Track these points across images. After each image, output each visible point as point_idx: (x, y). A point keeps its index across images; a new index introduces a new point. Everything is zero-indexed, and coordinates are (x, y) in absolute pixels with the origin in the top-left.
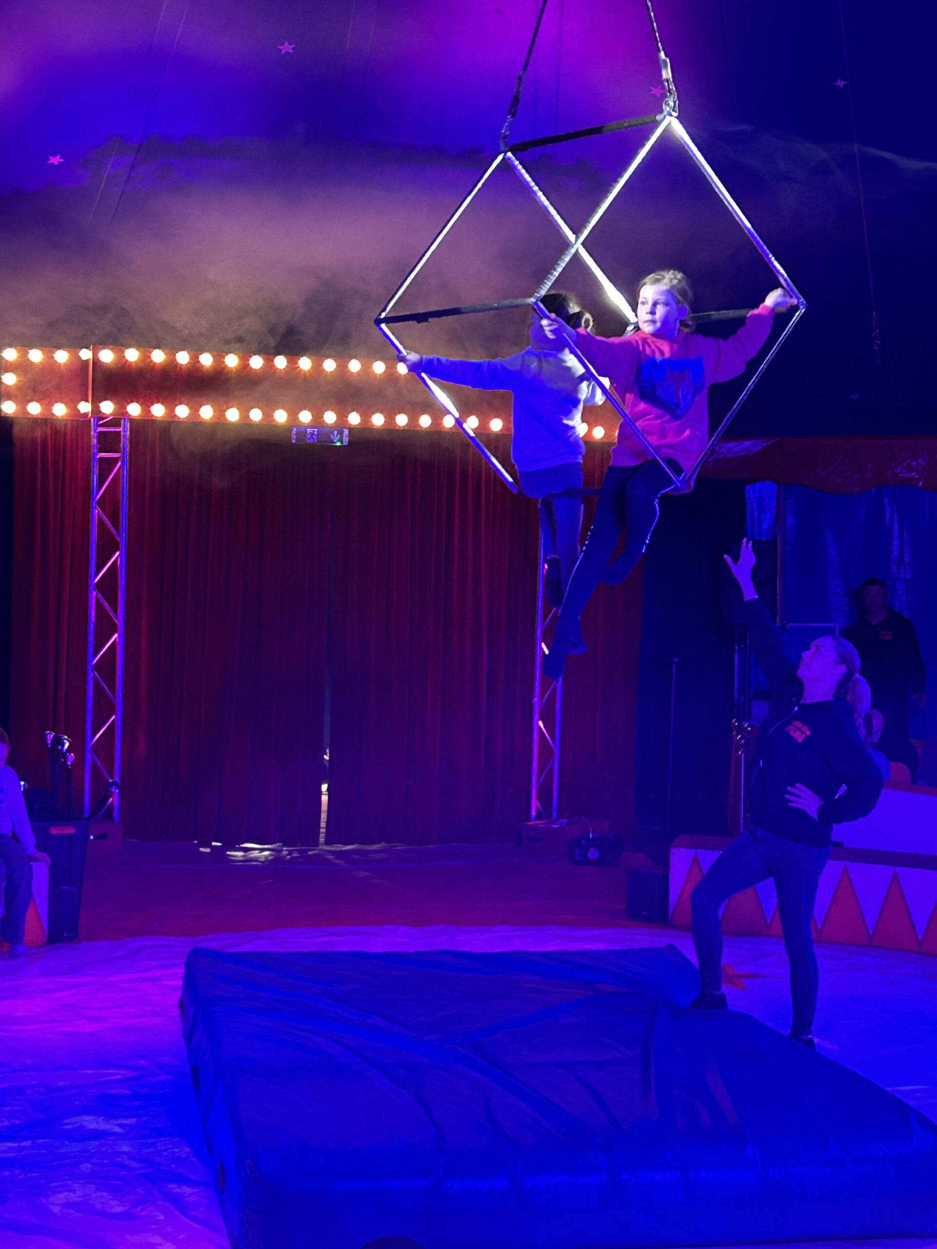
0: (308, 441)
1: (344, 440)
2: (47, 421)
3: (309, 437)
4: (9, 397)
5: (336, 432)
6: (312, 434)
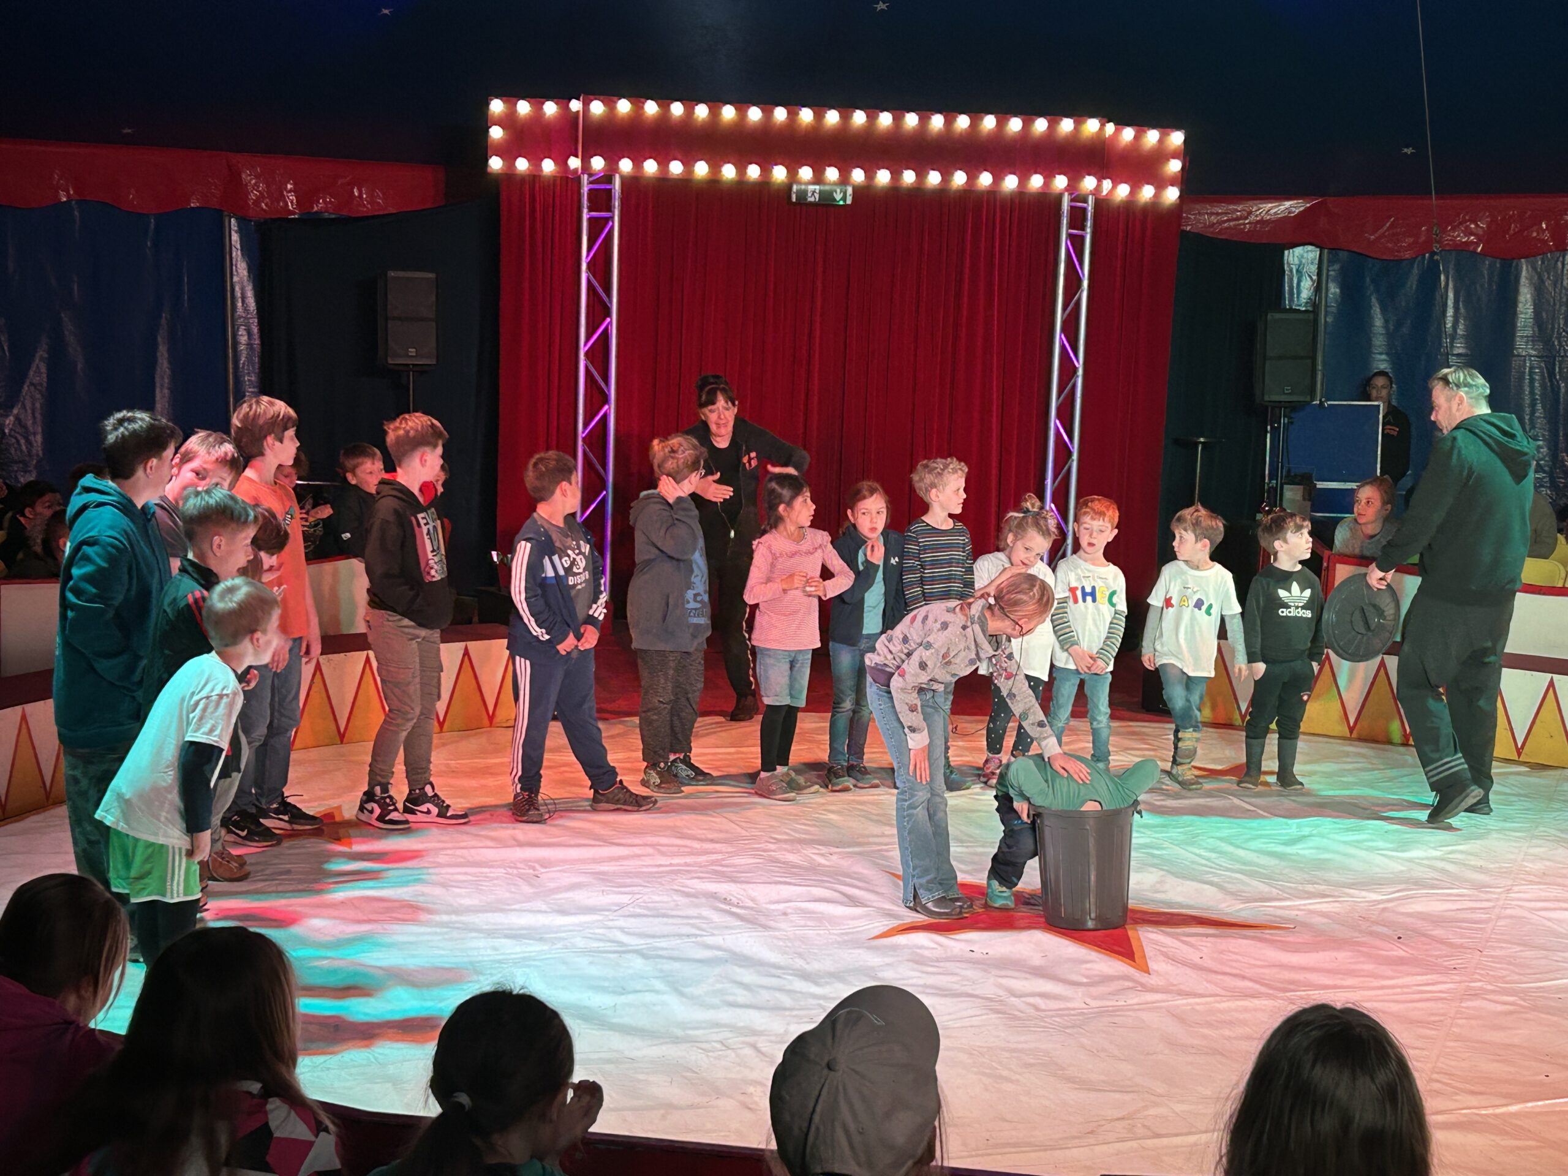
0: (812, 199)
1: (847, 198)
2: (535, 177)
3: (810, 194)
4: (498, 153)
5: (838, 191)
6: (814, 192)
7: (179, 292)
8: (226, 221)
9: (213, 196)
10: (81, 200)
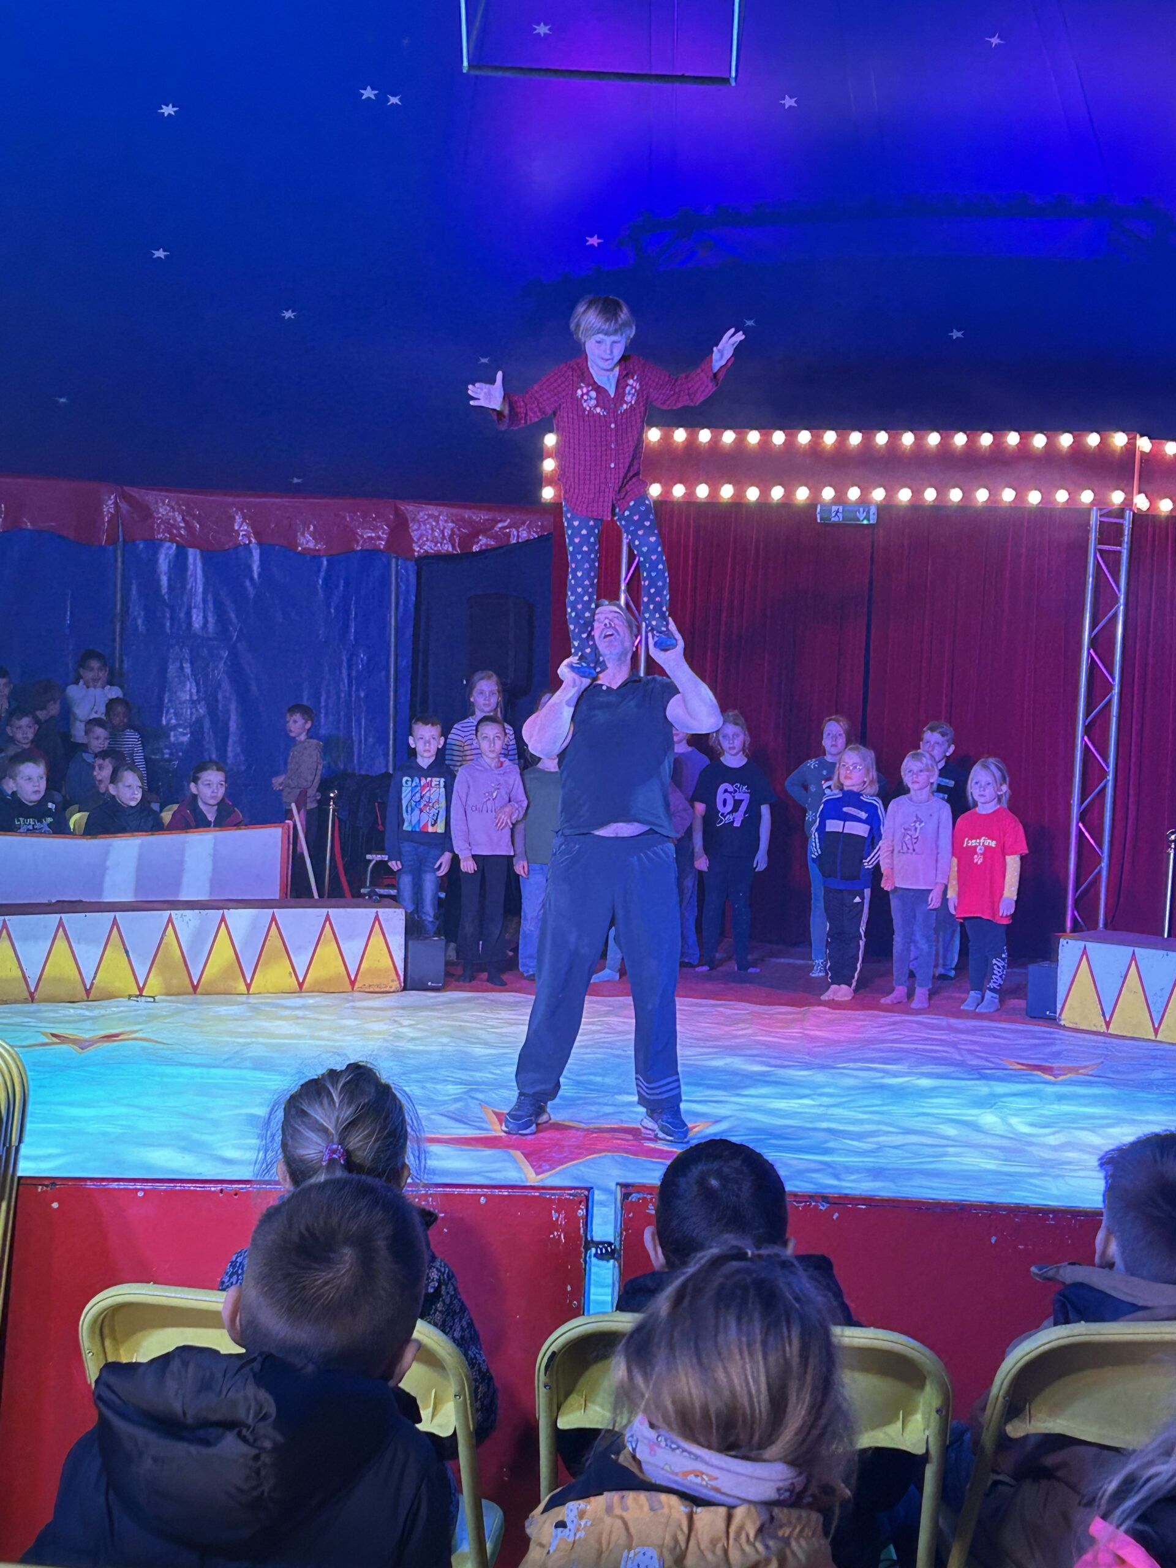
0: (833, 519)
1: (871, 516)
3: (833, 514)
5: (861, 510)
6: (838, 512)
7: (347, 626)
8: (394, 561)
9: (380, 538)
10: (260, 544)
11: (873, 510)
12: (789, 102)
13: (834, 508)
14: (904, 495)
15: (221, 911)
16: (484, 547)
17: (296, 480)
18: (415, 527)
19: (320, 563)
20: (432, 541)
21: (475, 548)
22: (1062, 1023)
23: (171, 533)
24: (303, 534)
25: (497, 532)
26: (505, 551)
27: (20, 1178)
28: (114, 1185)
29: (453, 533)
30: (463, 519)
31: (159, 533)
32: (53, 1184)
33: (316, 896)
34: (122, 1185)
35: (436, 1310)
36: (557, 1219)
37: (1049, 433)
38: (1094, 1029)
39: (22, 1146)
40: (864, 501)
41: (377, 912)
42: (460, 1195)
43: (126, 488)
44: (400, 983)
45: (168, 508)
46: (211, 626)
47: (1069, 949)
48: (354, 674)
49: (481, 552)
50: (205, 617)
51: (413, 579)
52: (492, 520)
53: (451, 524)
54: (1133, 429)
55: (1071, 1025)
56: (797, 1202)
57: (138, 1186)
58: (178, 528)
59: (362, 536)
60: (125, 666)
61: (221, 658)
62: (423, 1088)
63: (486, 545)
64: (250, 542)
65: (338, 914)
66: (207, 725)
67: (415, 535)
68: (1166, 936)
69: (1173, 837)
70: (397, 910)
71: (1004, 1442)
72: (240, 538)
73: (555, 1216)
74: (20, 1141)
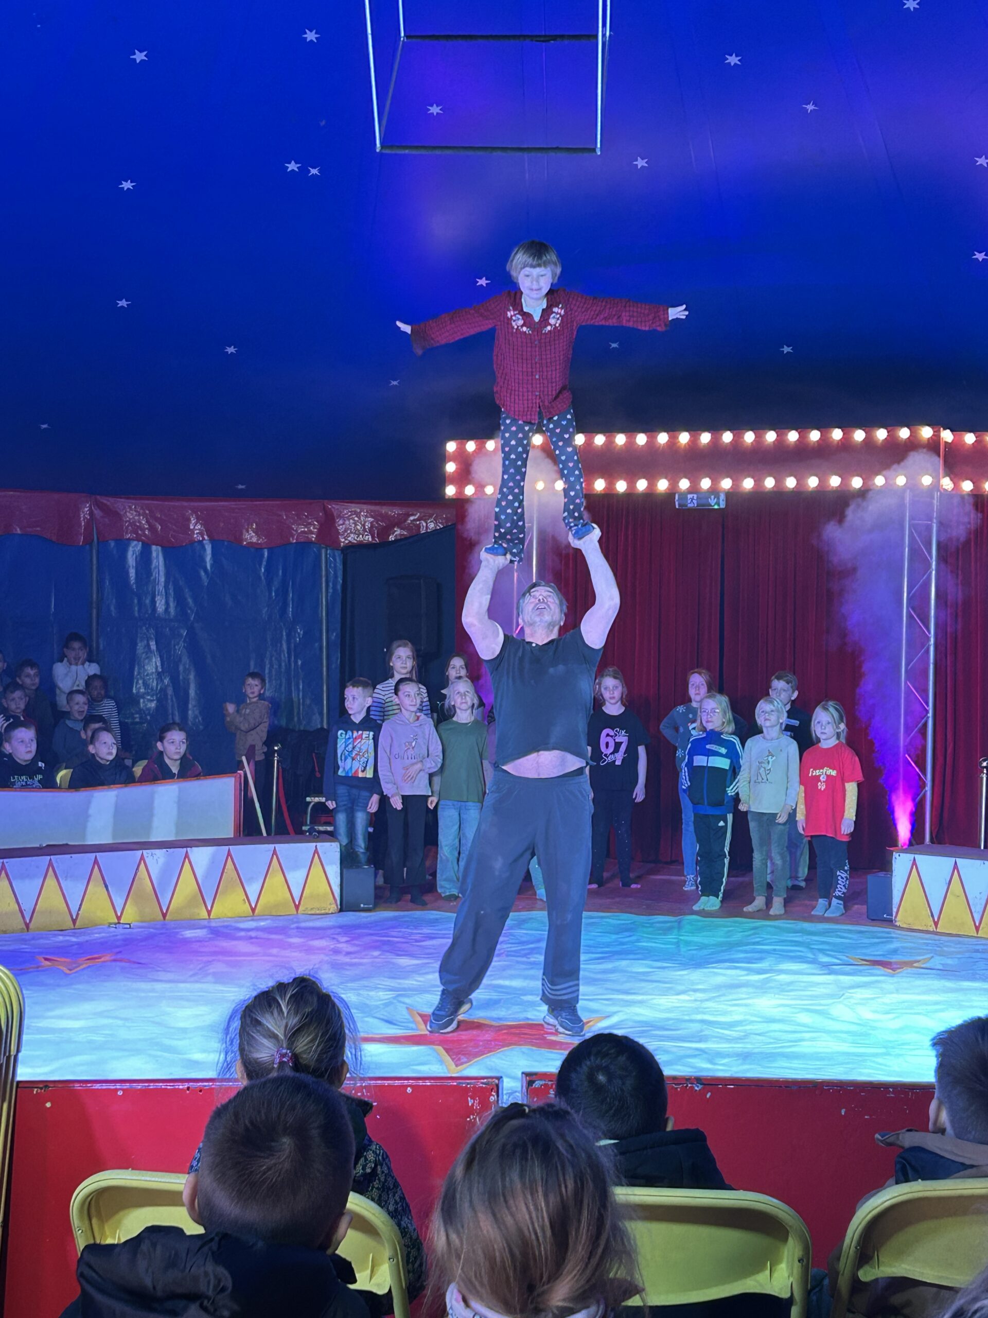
0: (690, 505)
2: (482, 498)
3: (689, 501)
4: (452, 483)
5: (713, 497)
6: (692, 499)
7: (285, 605)
8: (323, 551)
9: (312, 533)
10: (212, 540)
11: (722, 497)
12: (641, 163)
13: (690, 496)
14: (748, 484)
15: (185, 849)
16: (398, 537)
17: (240, 487)
18: (341, 522)
19: (263, 555)
20: (355, 533)
21: (392, 538)
22: (898, 924)
23: (137, 534)
24: (248, 532)
25: (409, 524)
26: (416, 539)
27: (18, 1082)
28: (97, 1086)
29: (372, 526)
30: (381, 515)
31: (127, 533)
32: (46, 1086)
33: (265, 834)
34: (105, 1086)
35: (373, 1187)
36: (473, 1105)
37: (867, 429)
38: (925, 928)
39: (20, 1055)
40: (714, 491)
41: (316, 846)
42: (389, 1086)
43: (98, 497)
44: (337, 905)
45: (135, 513)
46: (172, 610)
47: (901, 862)
48: (293, 645)
49: (396, 541)
50: (167, 604)
51: (340, 566)
52: (405, 514)
53: (371, 519)
54: (937, 423)
55: (905, 926)
56: (676, 1084)
57: (118, 1086)
58: (143, 530)
59: (296, 531)
60: (101, 647)
61: (180, 635)
62: (359, 995)
63: (401, 535)
64: (204, 539)
65: (285, 849)
66: (170, 691)
67: (341, 529)
68: (982, 848)
69: (985, 764)
70: (333, 844)
71: (857, 1286)
72: (195, 536)
73: (470, 1102)
74: (18, 1051)
